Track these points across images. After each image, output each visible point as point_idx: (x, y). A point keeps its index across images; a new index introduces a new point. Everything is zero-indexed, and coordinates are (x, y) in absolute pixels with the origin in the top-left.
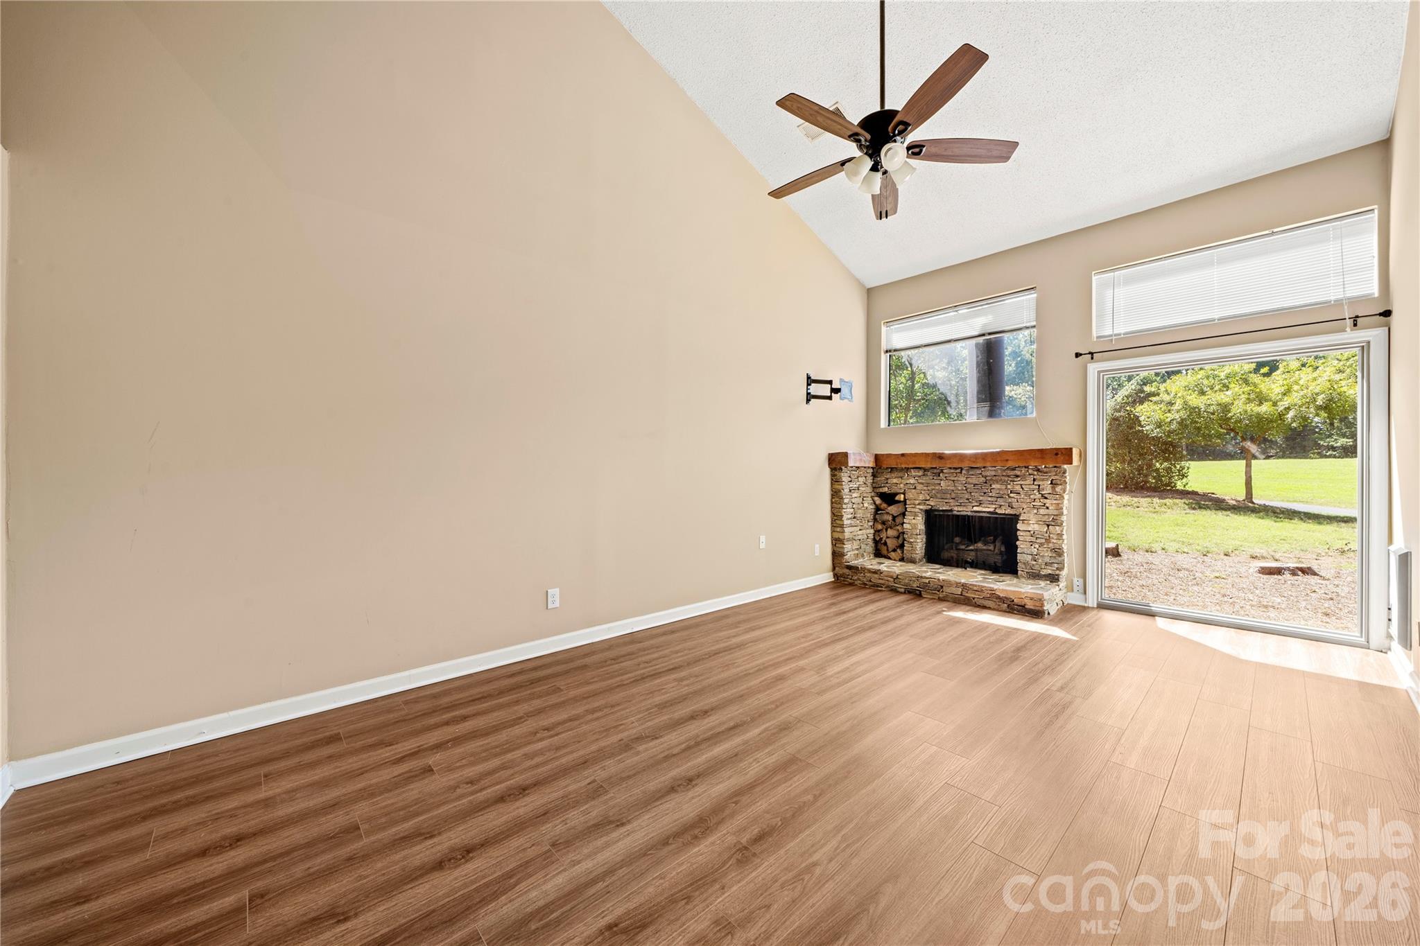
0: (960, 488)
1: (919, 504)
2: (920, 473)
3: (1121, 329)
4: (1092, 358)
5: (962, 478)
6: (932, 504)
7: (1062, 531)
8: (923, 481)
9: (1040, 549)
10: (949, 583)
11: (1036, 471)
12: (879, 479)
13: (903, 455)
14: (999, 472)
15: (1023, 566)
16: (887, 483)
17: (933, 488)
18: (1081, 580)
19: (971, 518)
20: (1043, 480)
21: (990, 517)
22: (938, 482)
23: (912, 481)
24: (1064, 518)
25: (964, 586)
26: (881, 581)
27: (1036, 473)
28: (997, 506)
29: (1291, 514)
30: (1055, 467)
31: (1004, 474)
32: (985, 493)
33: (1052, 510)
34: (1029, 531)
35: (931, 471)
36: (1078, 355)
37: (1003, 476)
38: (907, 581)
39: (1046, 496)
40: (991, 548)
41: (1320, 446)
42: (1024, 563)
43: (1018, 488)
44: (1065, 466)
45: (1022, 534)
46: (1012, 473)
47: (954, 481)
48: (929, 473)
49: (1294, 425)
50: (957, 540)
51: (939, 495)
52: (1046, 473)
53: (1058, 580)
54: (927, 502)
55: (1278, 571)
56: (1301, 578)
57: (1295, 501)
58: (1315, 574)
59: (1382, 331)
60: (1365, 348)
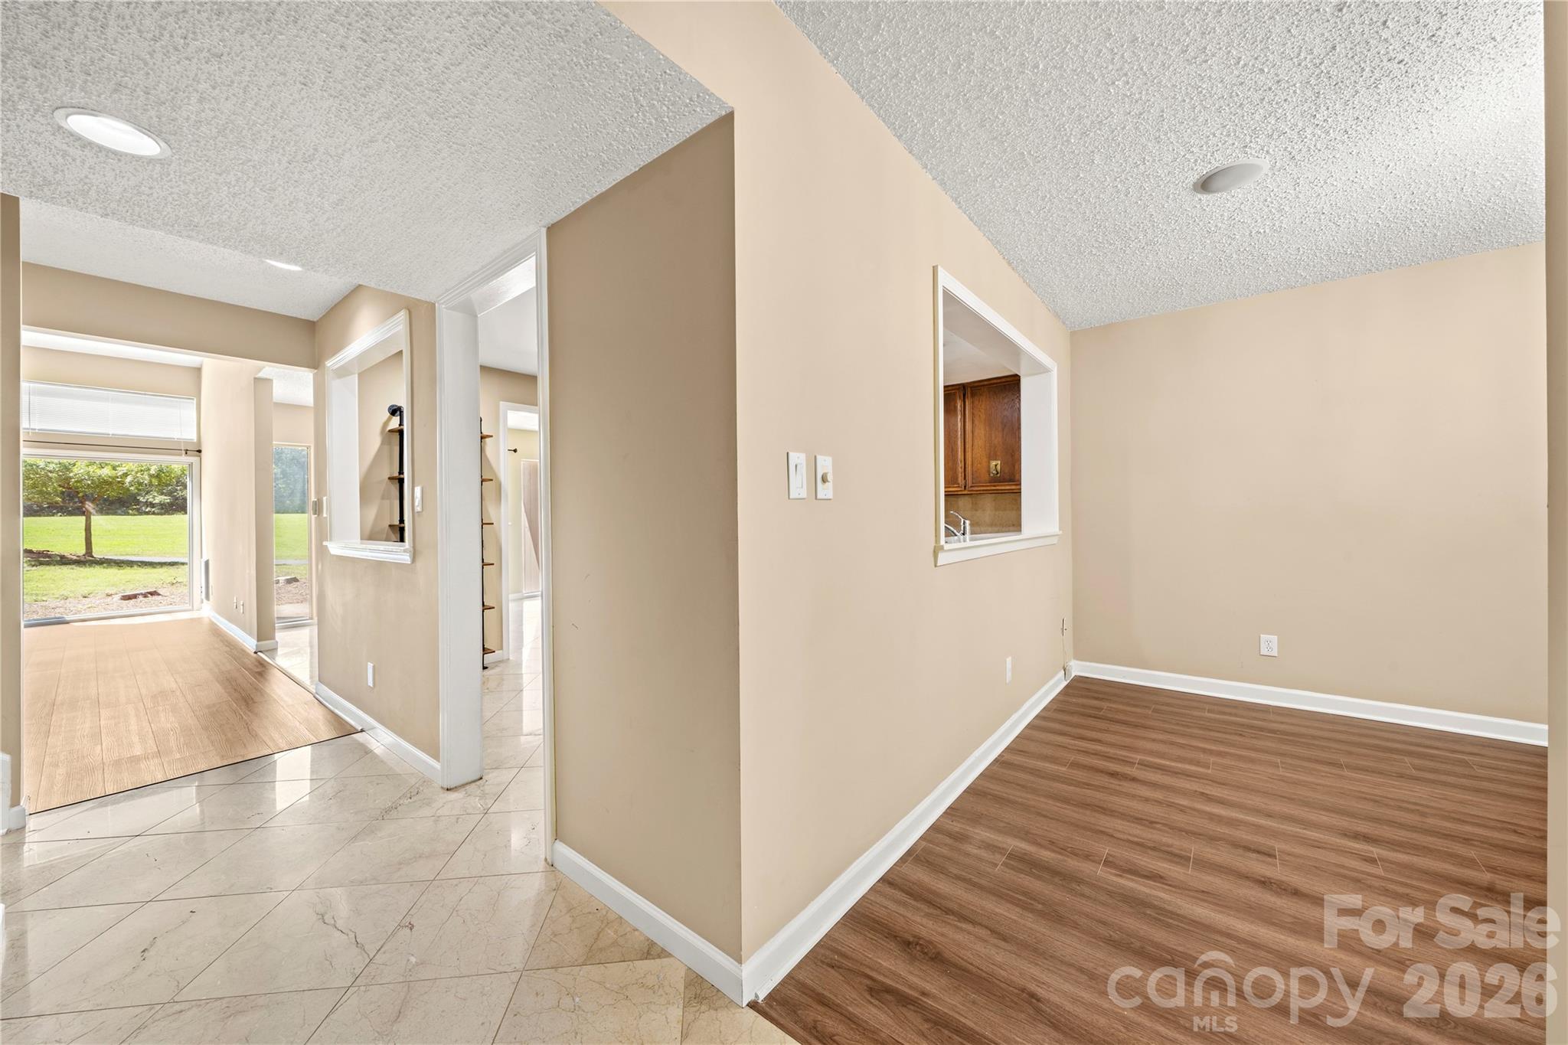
3: (36, 425)
41: (140, 503)
49: (132, 489)
55: (135, 596)
56: (150, 598)
58: (159, 595)
59: (198, 459)
60: (191, 465)
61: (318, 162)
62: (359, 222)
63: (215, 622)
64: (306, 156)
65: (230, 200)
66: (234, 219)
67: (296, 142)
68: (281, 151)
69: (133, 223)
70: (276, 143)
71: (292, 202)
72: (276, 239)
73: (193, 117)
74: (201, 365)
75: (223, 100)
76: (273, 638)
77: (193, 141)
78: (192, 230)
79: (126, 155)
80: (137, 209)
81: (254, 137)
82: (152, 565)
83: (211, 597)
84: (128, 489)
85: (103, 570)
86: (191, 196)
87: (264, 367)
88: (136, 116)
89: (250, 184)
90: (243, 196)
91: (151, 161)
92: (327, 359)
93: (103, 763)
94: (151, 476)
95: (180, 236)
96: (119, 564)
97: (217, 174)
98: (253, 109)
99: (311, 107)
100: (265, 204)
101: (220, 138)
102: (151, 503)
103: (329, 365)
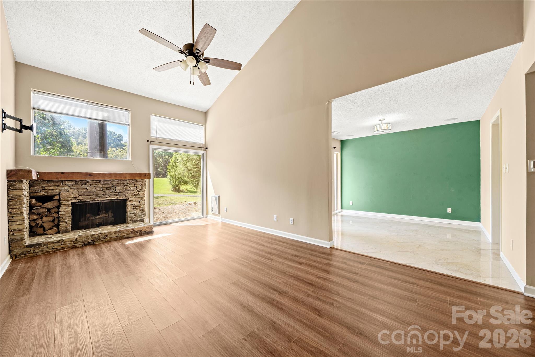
0: (99, 190)
1: (71, 200)
2: (73, 183)
4: (151, 143)
5: (100, 185)
6: (81, 199)
7: (145, 203)
8: (75, 187)
9: (137, 211)
10: (111, 233)
11: (135, 181)
12: (36, 187)
13: (62, 173)
14: (120, 182)
15: (131, 219)
16: (44, 189)
17: (82, 190)
18: (148, 219)
19: (100, 204)
20: (138, 185)
21: (114, 201)
22: (86, 187)
23: (66, 188)
24: (145, 198)
25: (119, 232)
26: (63, 246)
27: (135, 182)
28: (119, 196)
30: (142, 180)
31: (122, 183)
32: (112, 191)
34: (132, 205)
35: (81, 182)
37: (121, 183)
38: (83, 240)
39: (139, 190)
40: (107, 215)
42: (131, 218)
43: (128, 188)
44: (146, 179)
45: (129, 206)
46: (125, 182)
47: (95, 187)
48: (79, 183)
50: (88, 215)
51: (86, 194)
52: (139, 182)
53: (143, 221)
54: (77, 198)
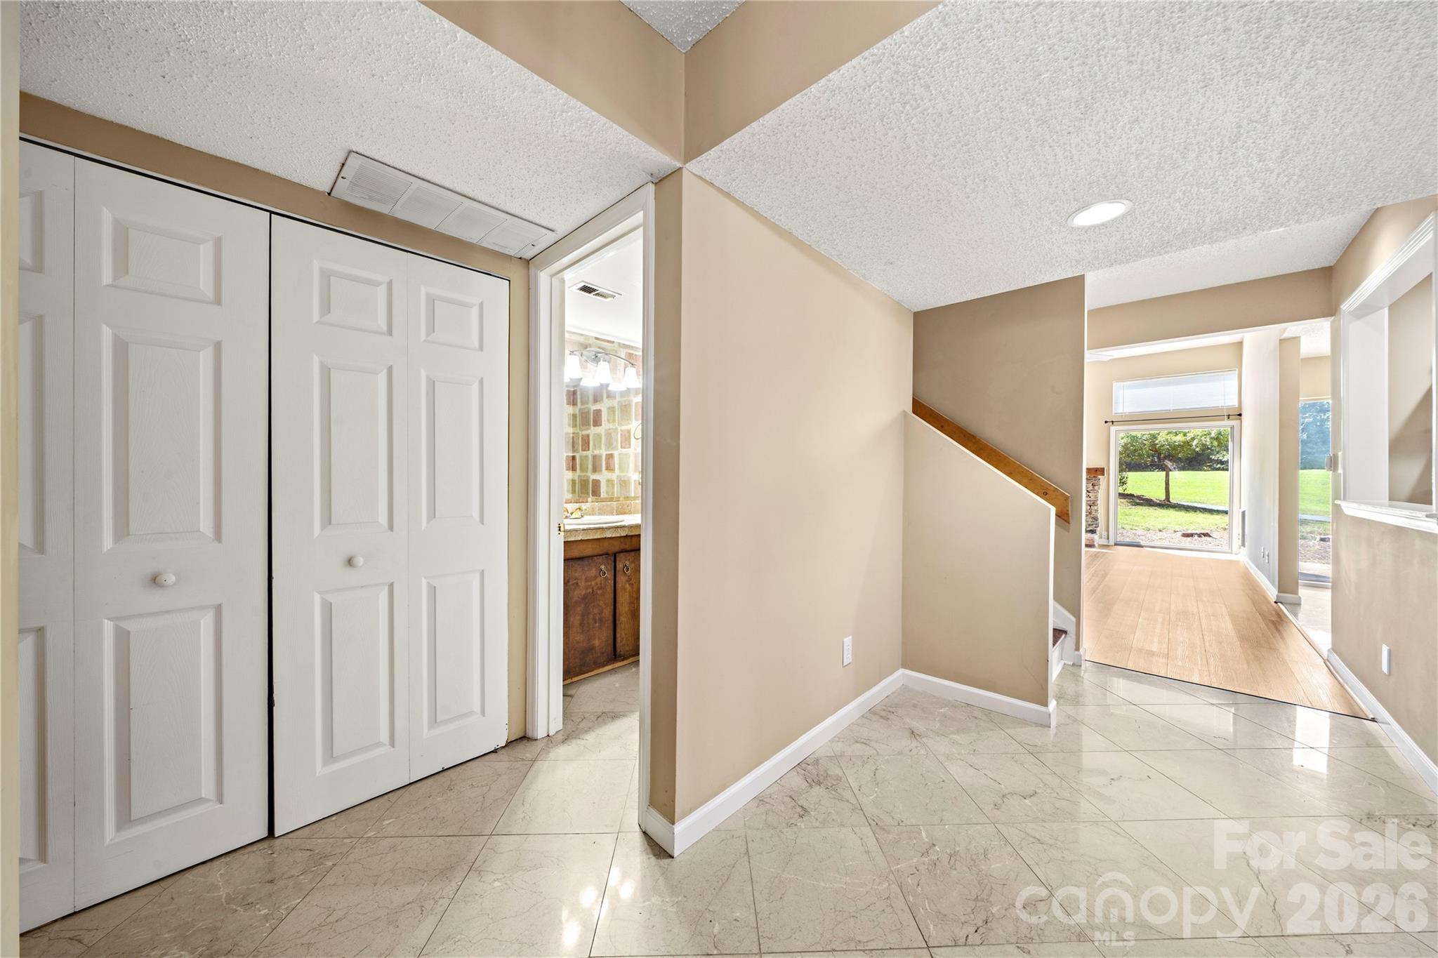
3: (1127, 410)
4: (1112, 424)
7: (1098, 508)
18: (1106, 533)
24: (1098, 502)
29: (1195, 509)
30: (1095, 477)
33: (1093, 498)
36: (1106, 422)
41: (1211, 460)
44: (1100, 477)
49: (1197, 449)
53: (1095, 532)
55: (1192, 535)
56: (1203, 538)
57: (1196, 502)
58: (1210, 536)
59: (1238, 422)
60: (1232, 428)
61: (1245, 135)
62: (1316, 157)
63: (1248, 566)
64: (1233, 137)
65: (1184, 211)
66: (1193, 222)
67: (1218, 134)
68: (1209, 149)
69: (1128, 262)
70: (1202, 147)
71: (1236, 182)
72: (1235, 219)
73: (1136, 172)
74: (1243, 339)
75: (1150, 146)
76: (1296, 593)
77: (1143, 187)
78: (1166, 247)
79: (1109, 222)
80: (1127, 251)
81: (1183, 155)
82: (1211, 511)
83: (1246, 544)
84: (1194, 450)
85: (1174, 512)
86: (1156, 224)
87: (1287, 328)
88: (1105, 195)
89: (1195, 189)
90: (1193, 202)
91: (1123, 216)
92: (1341, 304)
93: (1132, 647)
94: (1211, 438)
95: (1160, 255)
96: (1187, 508)
97: (1167, 198)
98: (1174, 135)
99: (1219, 98)
100: (1213, 197)
101: (1159, 172)
102: (1221, 460)
103: (1344, 309)
